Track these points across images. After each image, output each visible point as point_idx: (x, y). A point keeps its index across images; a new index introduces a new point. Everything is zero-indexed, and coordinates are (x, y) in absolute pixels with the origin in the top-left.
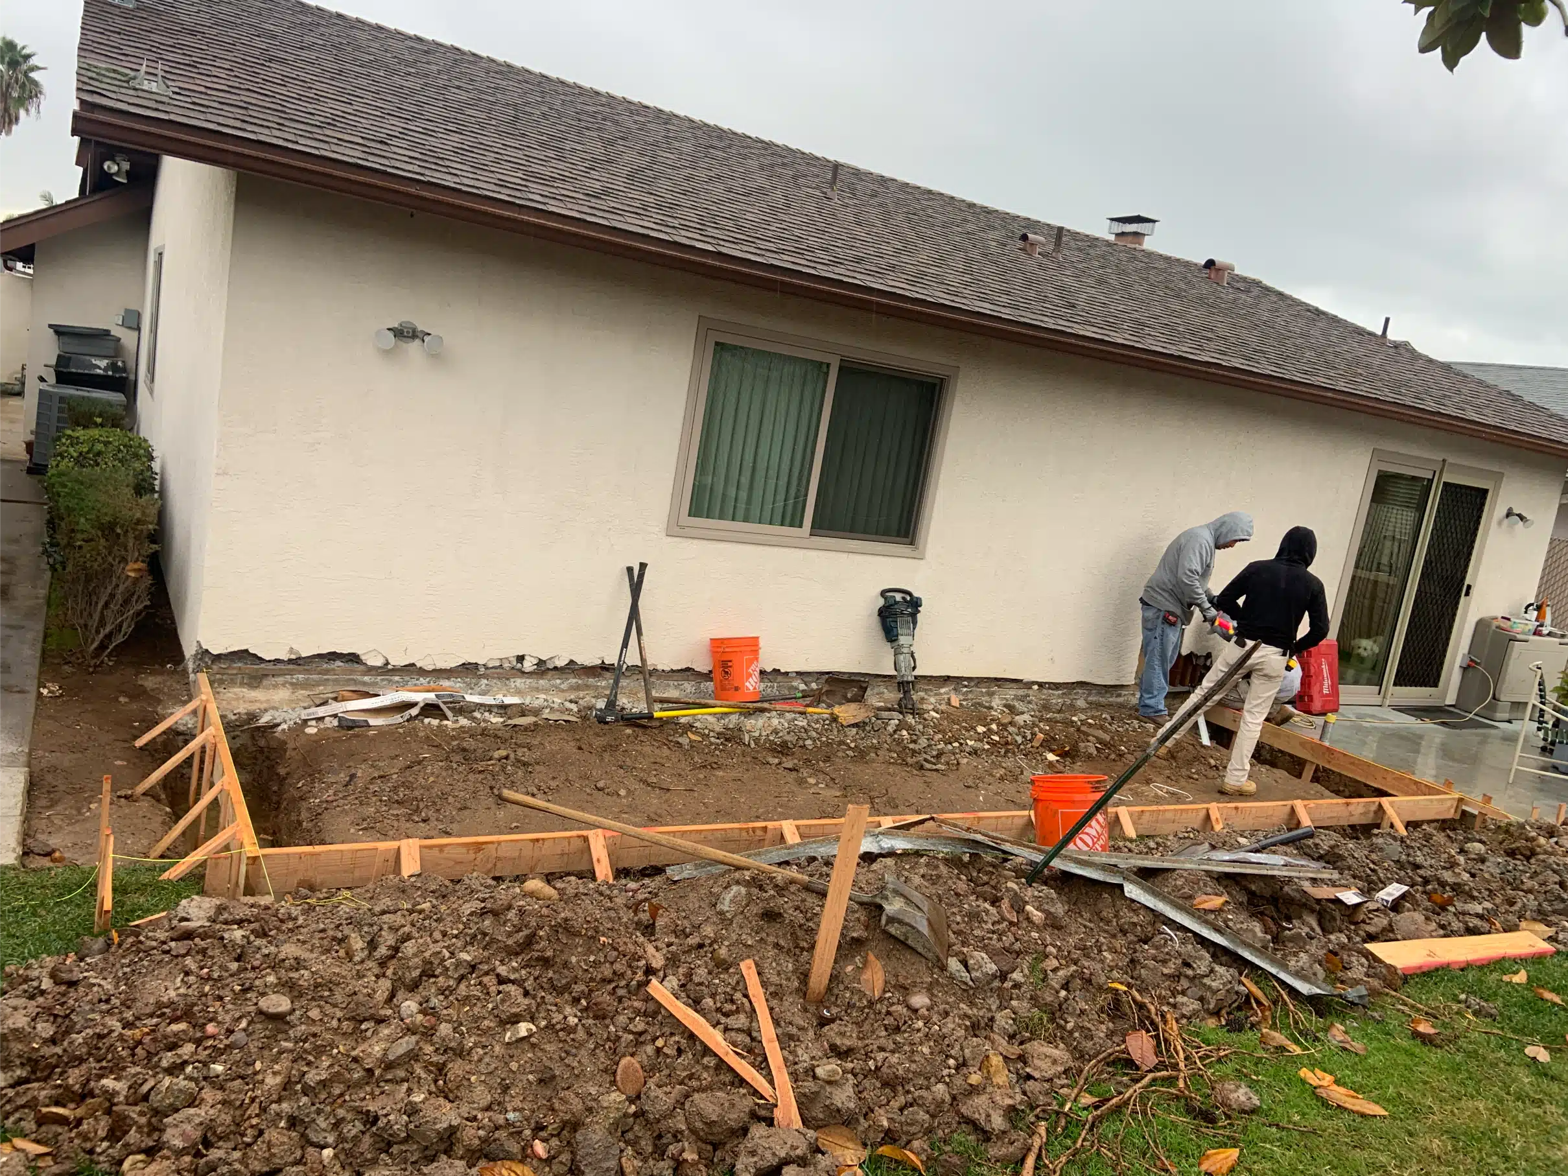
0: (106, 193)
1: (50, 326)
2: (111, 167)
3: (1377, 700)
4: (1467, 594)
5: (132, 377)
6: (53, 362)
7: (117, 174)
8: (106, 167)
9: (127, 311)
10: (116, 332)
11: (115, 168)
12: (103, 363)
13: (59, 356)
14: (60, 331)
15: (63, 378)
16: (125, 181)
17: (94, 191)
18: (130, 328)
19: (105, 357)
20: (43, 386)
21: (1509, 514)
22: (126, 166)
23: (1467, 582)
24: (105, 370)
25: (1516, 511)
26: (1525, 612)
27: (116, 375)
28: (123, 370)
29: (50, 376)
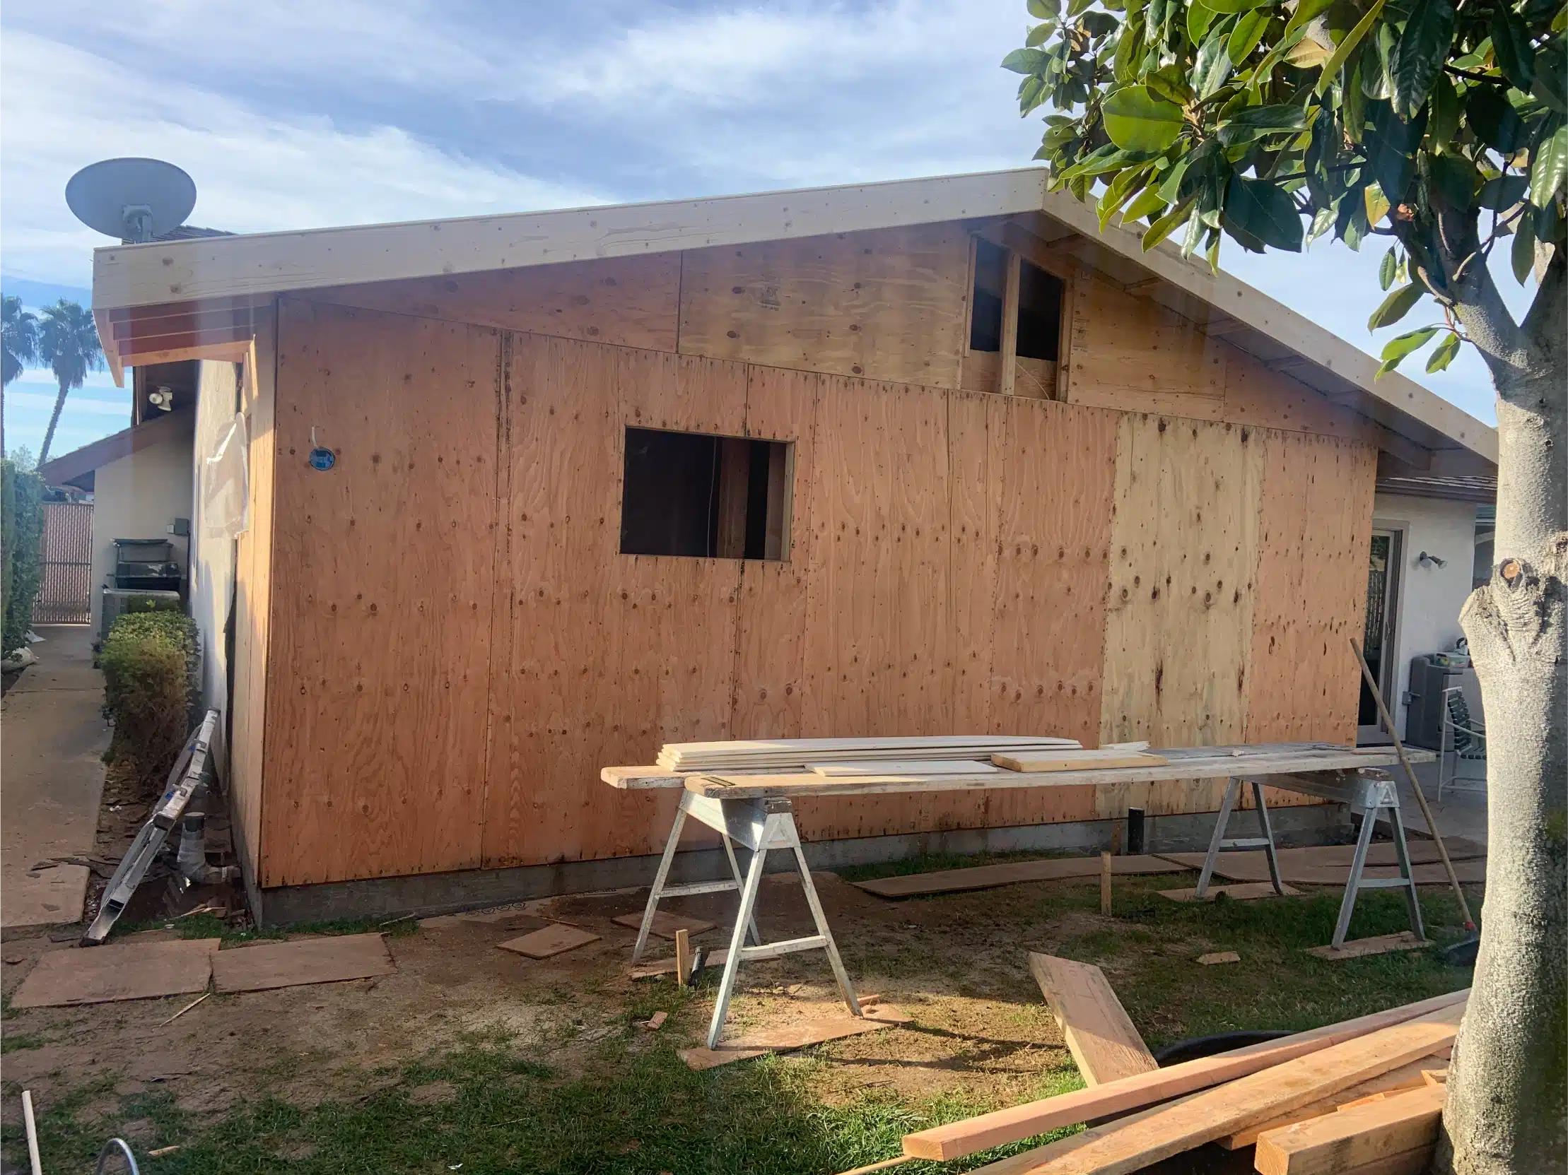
0: (154, 422)
1: (113, 541)
2: (154, 399)
5: (184, 577)
6: (113, 571)
7: (161, 404)
8: (151, 400)
9: (178, 521)
10: (172, 540)
11: (159, 399)
12: (158, 567)
13: (118, 566)
14: (121, 545)
15: (123, 583)
16: (170, 409)
17: (144, 419)
18: (181, 535)
19: (160, 562)
20: (106, 592)
21: (1423, 557)
22: (169, 396)
24: (161, 572)
25: (1430, 555)
26: (1458, 647)
27: (171, 576)
28: (176, 571)
29: (111, 584)
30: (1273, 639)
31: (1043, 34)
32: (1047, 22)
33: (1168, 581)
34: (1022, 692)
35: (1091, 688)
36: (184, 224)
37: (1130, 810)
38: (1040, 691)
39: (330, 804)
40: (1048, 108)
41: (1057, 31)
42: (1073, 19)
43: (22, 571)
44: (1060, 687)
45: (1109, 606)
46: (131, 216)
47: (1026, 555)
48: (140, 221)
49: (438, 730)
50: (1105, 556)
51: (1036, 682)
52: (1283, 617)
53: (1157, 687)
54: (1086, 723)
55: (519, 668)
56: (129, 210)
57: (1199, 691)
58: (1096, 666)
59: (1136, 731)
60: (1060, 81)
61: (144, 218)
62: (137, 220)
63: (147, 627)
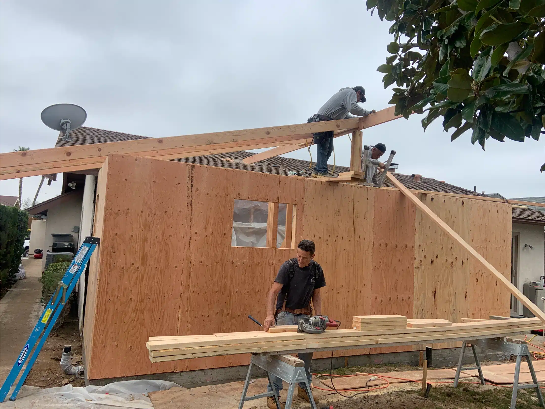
0: (69, 193)
1: (52, 234)
2: (70, 185)
5: (76, 247)
6: (52, 245)
7: (72, 187)
8: (69, 185)
9: (75, 227)
10: (73, 234)
11: (72, 185)
12: (67, 244)
13: (54, 243)
14: (54, 235)
15: (54, 250)
16: (75, 189)
17: (66, 192)
18: (76, 232)
19: (68, 242)
20: (48, 253)
21: (526, 246)
22: (75, 184)
24: (68, 246)
25: (528, 245)
26: (540, 279)
27: (71, 247)
28: (73, 245)
29: (51, 249)
30: (477, 279)
31: (393, 59)
32: (394, 55)
33: (437, 257)
34: (383, 299)
35: (409, 298)
36: (83, 126)
37: (426, 348)
38: (390, 299)
39: (117, 346)
40: (395, 85)
41: (398, 58)
42: (404, 54)
43: (18, 246)
44: (398, 298)
45: (415, 266)
46: (63, 124)
47: (383, 247)
48: (66, 125)
49: (160, 316)
50: (413, 247)
51: (389, 296)
52: (480, 271)
53: (434, 298)
54: (408, 312)
55: (192, 292)
56: (63, 121)
57: (450, 299)
58: (411, 291)
59: (427, 315)
60: (399, 76)
61: (68, 124)
62: (65, 125)
63: (59, 268)
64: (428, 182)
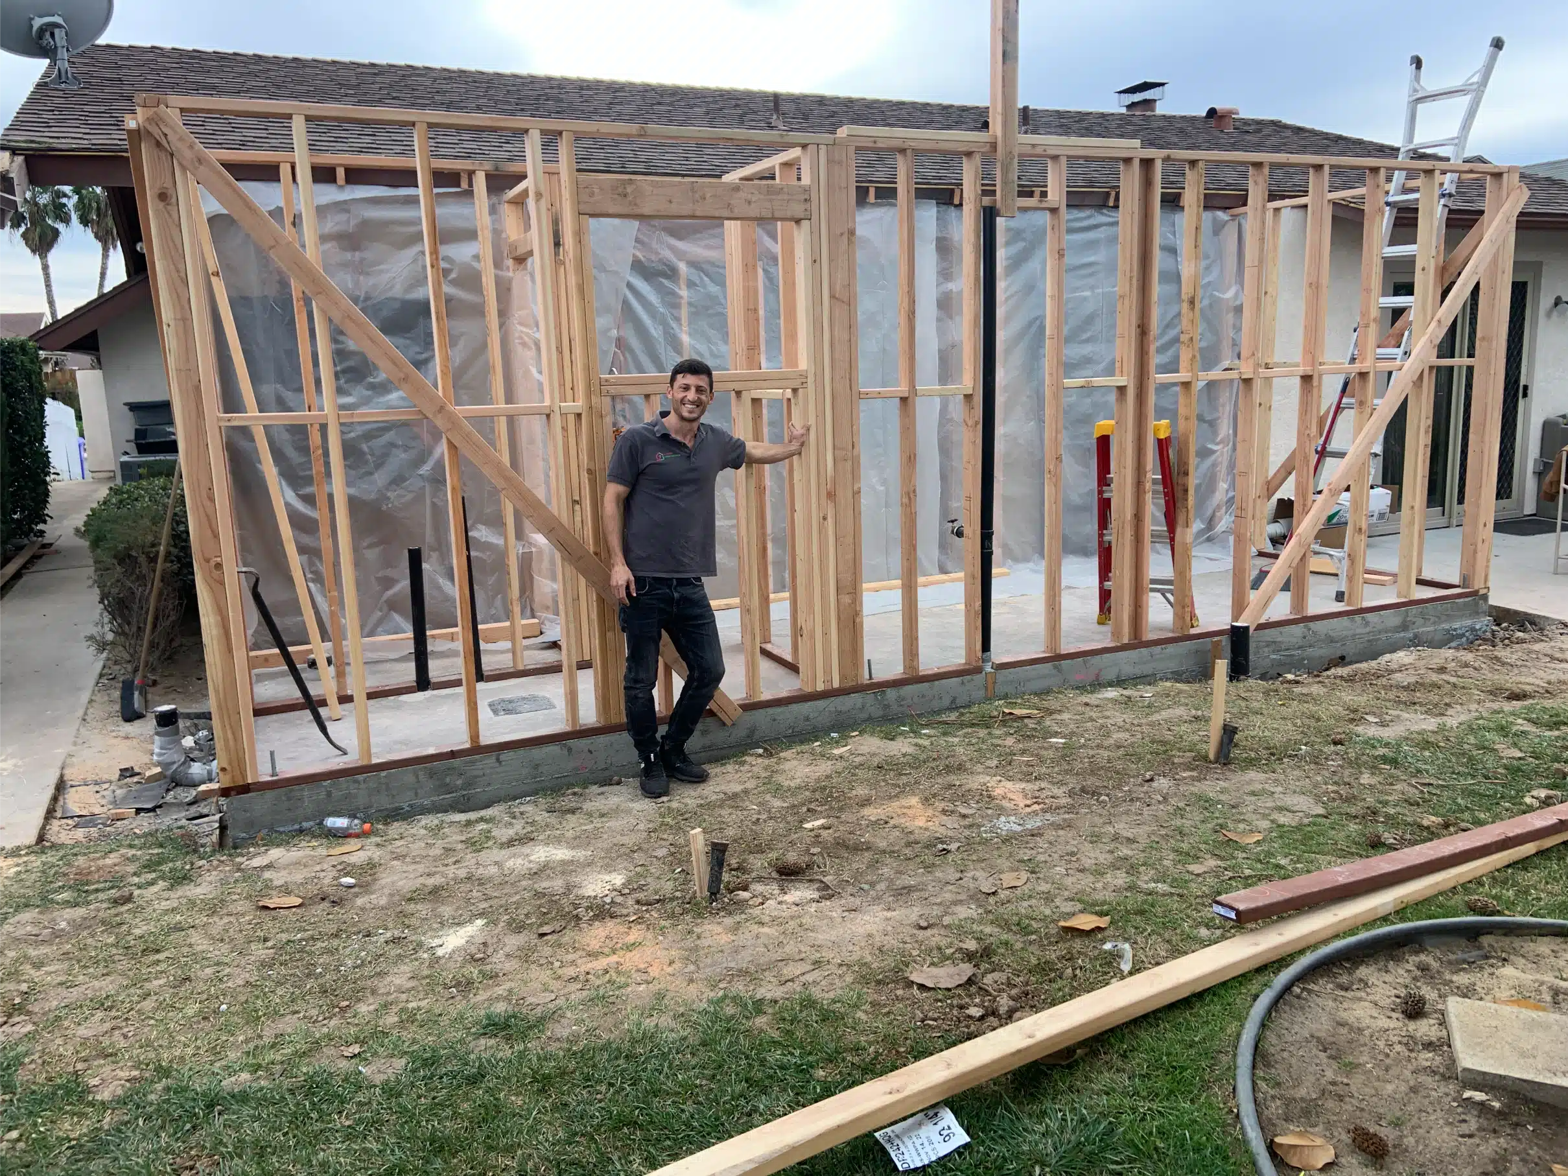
1: (125, 404)
3: (1443, 521)
4: (1525, 395)
6: (132, 437)
13: (136, 430)
14: (134, 407)
15: (142, 449)
20: (125, 459)
21: (1558, 303)
23: (1522, 382)
25: (1565, 298)
29: (132, 448)
36: (102, 41)
46: (42, 30)
48: (52, 35)
56: (38, 23)
61: (57, 31)
62: (48, 35)
63: (136, 496)
64: (1259, 131)
